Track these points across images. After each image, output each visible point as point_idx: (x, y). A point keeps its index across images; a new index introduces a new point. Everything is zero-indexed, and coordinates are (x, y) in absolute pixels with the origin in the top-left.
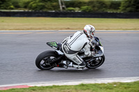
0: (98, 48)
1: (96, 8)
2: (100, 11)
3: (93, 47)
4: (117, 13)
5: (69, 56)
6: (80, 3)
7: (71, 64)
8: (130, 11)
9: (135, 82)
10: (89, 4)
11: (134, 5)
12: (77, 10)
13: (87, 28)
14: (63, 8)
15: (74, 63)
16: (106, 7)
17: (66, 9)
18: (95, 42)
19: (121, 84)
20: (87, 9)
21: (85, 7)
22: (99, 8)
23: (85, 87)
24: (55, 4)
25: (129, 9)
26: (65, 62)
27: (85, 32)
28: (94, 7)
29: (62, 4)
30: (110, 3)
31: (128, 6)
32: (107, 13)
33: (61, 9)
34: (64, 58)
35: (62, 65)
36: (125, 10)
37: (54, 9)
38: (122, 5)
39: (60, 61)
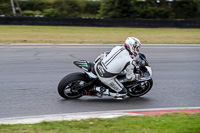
0: (143, 69)
1: (65, 12)
2: (71, 16)
3: (138, 67)
4: (94, 20)
5: (104, 80)
6: (42, 4)
7: (107, 91)
8: (114, 17)
9: (119, 118)
10: (54, 5)
11: (118, 8)
12: (37, 14)
13: (130, 41)
14: (17, 11)
15: (111, 91)
16: (79, 10)
17: (22, 12)
18: (139, 60)
19: (100, 120)
20: (53, 13)
21: (48, 11)
22: (70, 12)
23: (48, 127)
24: (4, 5)
25: (111, 13)
26: (98, 89)
27: (127, 47)
28: (62, 10)
29: (16, 6)
30: (84, 5)
31: (111, 10)
32: (80, 19)
33: (14, 12)
34: (97, 82)
35: (94, 93)
36: (106, 14)
37: (4, 13)
38: (102, 8)
39: (92, 86)
